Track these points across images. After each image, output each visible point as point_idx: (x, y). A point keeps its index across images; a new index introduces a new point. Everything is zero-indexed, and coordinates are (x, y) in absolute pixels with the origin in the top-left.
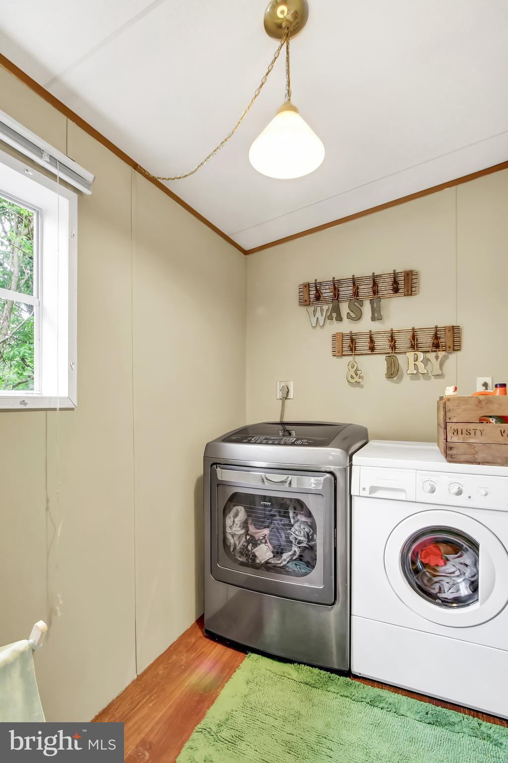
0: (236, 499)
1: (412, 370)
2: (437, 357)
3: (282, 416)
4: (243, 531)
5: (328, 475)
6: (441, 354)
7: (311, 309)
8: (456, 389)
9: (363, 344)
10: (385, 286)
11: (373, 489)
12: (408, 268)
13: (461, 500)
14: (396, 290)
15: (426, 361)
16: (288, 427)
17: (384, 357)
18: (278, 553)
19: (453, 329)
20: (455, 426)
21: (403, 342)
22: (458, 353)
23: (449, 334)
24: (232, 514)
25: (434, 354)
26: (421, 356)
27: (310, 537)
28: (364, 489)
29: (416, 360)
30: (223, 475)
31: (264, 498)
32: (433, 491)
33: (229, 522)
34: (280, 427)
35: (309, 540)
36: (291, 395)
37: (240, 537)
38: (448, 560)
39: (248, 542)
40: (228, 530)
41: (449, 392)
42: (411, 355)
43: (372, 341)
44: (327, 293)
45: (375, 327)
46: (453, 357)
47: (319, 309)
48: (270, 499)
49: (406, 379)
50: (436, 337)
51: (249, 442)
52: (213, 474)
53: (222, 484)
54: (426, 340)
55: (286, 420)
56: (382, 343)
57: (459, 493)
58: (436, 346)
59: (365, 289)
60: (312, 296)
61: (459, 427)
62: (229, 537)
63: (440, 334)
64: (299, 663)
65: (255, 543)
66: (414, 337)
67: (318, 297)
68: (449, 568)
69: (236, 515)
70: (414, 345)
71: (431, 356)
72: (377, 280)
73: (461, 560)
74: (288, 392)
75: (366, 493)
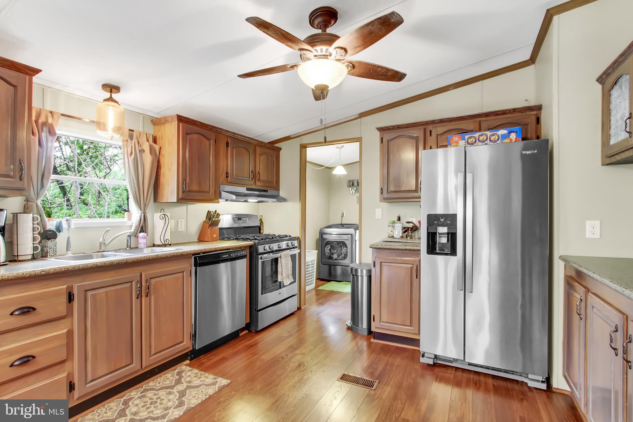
0: (328, 243)
3: (341, 222)
4: (329, 252)
5: (350, 235)
7: (351, 189)
16: (343, 225)
18: (339, 256)
24: (327, 247)
27: (347, 252)
30: (325, 236)
31: (335, 242)
33: (326, 249)
34: (341, 225)
35: (346, 253)
36: (344, 216)
37: (329, 253)
39: (331, 254)
40: (326, 251)
44: (356, 184)
47: (353, 189)
48: (336, 242)
51: (331, 228)
52: (322, 236)
53: (325, 239)
55: (342, 223)
60: (351, 184)
62: (326, 253)
64: (343, 281)
65: (333, 254)
67: (353, 185)
69: (328, 247)
74: (343, 214)
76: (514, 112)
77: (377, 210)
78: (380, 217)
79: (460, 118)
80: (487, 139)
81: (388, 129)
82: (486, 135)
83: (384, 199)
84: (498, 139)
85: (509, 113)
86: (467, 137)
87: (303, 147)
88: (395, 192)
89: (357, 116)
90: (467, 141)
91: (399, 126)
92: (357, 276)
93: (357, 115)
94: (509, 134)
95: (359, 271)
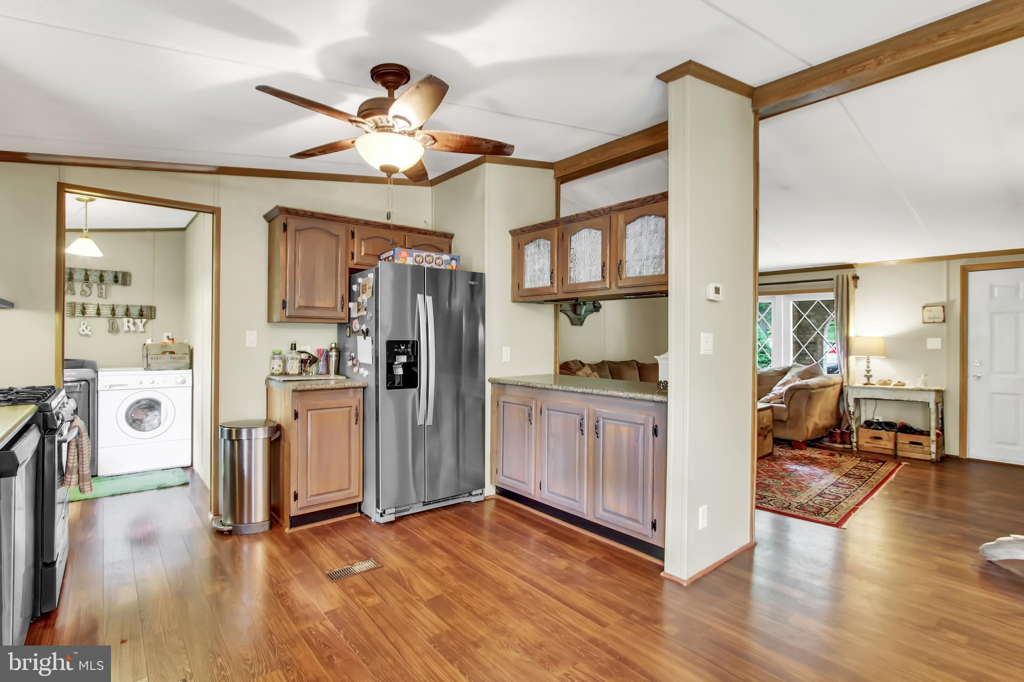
1: (126, 328)
2: (141, 322)
5: (85, 382)
6: (144, 320)
8: (152, 341)
9: (91, 311)
10: (109, 278)
11: (111, 386)
12: (125, 270)
13: (154, 385)
14: (116, 281)
15: (134, 324)
17: (107, 319)
19: (151, 307)
20: (152, 356)
21: (120, 311)
22: (154, 320)
23: (149, 310)
25: (140, 320)
26: (131, 320)
28: (106, 387)
29: (129, 322)
32: (141, 383)
38: (148, 415)
41: (149, 342)
42: (125, 320)
43: (98, 309)
45: (101, 301)
46: (151, 322)
49: (121, 334)
50: (141, 311)
54: (135, 312)
56: (106, 311)
57: (153, 382)
58: (141, 315)
59: (93, 278)
61: (154, 356)
63: (143, 309)
66: (127, 310)
68: (148, 418)
70: (127, 314)
71: (138, 321)
72: (103, 274)
73: (154, 414)
75: (107, 388)
76: (433, 234)
77: (248, 333)
78: (255, 345)
79: (386, 226)
80: (433, 261)
81: (295, 213)
82: (433, 257)
83: (289, 317)
84: (442, 264)
85: (429, 234)
86: (415, 254)
87: (62, 188)
88: (306, 307)
89: (214, 169)
90: (415, 259)
91: (314, 215)
92: (240, 441)
93: (214, 166)
94: (451, 260)
95: (244, 432)
